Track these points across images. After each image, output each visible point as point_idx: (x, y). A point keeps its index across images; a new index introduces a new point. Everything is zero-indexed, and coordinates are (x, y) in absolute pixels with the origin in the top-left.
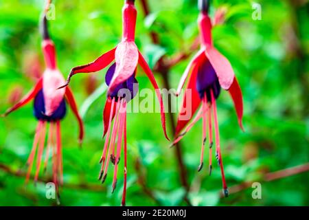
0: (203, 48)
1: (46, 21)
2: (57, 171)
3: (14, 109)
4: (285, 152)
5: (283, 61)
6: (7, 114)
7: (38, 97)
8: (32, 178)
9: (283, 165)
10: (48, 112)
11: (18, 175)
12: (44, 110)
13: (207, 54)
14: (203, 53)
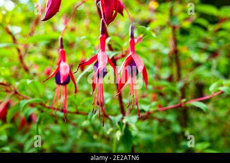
0: (131, 53)
1: (61, 39)
2: (65, 107)
3: (47, 80)
4: (169, 97)
5: (169, 54)
6: (44, 82)
7: (58, 74)
8: (54, 109)
9: (168, 101)
10: (62, 82)
11: (49, 108)
12: (60, 81)
13: (132, 56)
14: (131, 55)
